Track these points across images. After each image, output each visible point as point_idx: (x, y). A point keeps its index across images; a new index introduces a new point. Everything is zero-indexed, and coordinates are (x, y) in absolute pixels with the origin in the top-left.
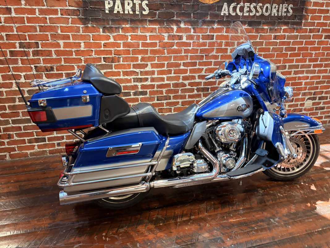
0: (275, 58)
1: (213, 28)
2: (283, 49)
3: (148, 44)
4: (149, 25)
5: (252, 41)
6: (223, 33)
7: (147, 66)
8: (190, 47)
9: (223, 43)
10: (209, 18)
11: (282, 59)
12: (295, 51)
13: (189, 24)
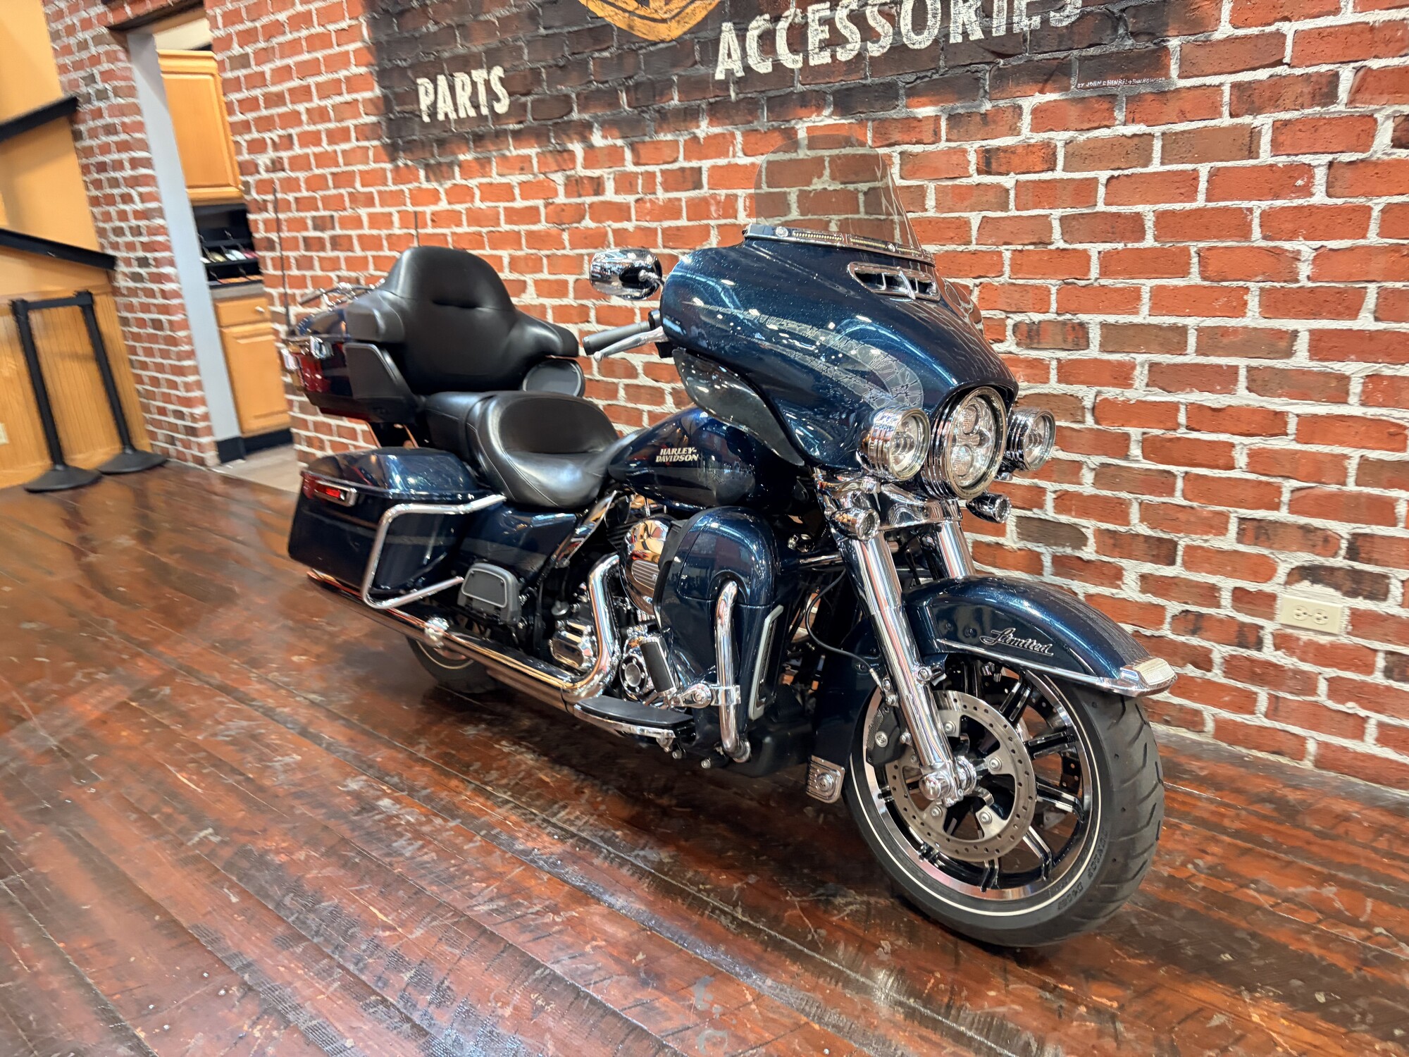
1: (695, 138)
2: (1050, 223)
4: (513, 146)
6: (735, 156)
7: (525, 287)
8: (630, 219)
9: (740, 201)
10: (676, 97)
11: (1053, 284)
12: (1141, 237)
13: (616, 133)
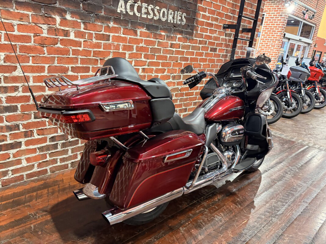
0: (171, 68)
1: (108, 26)
2: (178, 58)
3: (15, 36)
4: (16, 8)
5: (151, 47)
6: (120, 34)
7: (17, 69)
8: (81, 47)
9: (121, 46)
10: (103, 12)
11: (177, 68)
12: (188, 61)
13: (77, 16)
